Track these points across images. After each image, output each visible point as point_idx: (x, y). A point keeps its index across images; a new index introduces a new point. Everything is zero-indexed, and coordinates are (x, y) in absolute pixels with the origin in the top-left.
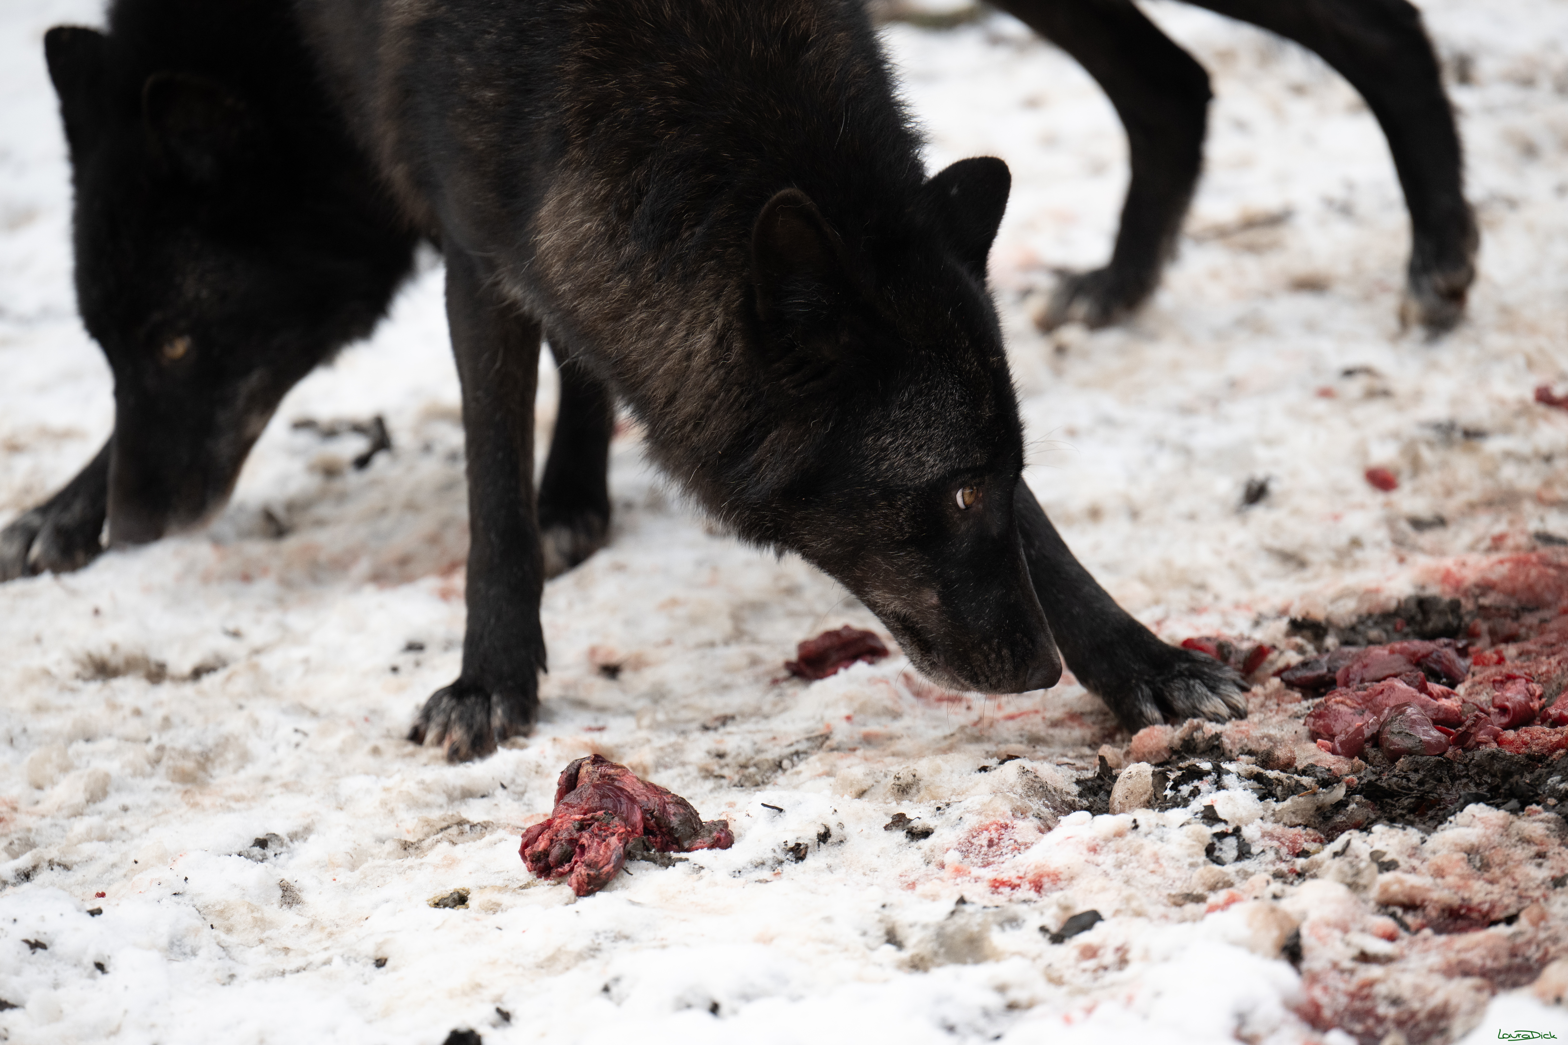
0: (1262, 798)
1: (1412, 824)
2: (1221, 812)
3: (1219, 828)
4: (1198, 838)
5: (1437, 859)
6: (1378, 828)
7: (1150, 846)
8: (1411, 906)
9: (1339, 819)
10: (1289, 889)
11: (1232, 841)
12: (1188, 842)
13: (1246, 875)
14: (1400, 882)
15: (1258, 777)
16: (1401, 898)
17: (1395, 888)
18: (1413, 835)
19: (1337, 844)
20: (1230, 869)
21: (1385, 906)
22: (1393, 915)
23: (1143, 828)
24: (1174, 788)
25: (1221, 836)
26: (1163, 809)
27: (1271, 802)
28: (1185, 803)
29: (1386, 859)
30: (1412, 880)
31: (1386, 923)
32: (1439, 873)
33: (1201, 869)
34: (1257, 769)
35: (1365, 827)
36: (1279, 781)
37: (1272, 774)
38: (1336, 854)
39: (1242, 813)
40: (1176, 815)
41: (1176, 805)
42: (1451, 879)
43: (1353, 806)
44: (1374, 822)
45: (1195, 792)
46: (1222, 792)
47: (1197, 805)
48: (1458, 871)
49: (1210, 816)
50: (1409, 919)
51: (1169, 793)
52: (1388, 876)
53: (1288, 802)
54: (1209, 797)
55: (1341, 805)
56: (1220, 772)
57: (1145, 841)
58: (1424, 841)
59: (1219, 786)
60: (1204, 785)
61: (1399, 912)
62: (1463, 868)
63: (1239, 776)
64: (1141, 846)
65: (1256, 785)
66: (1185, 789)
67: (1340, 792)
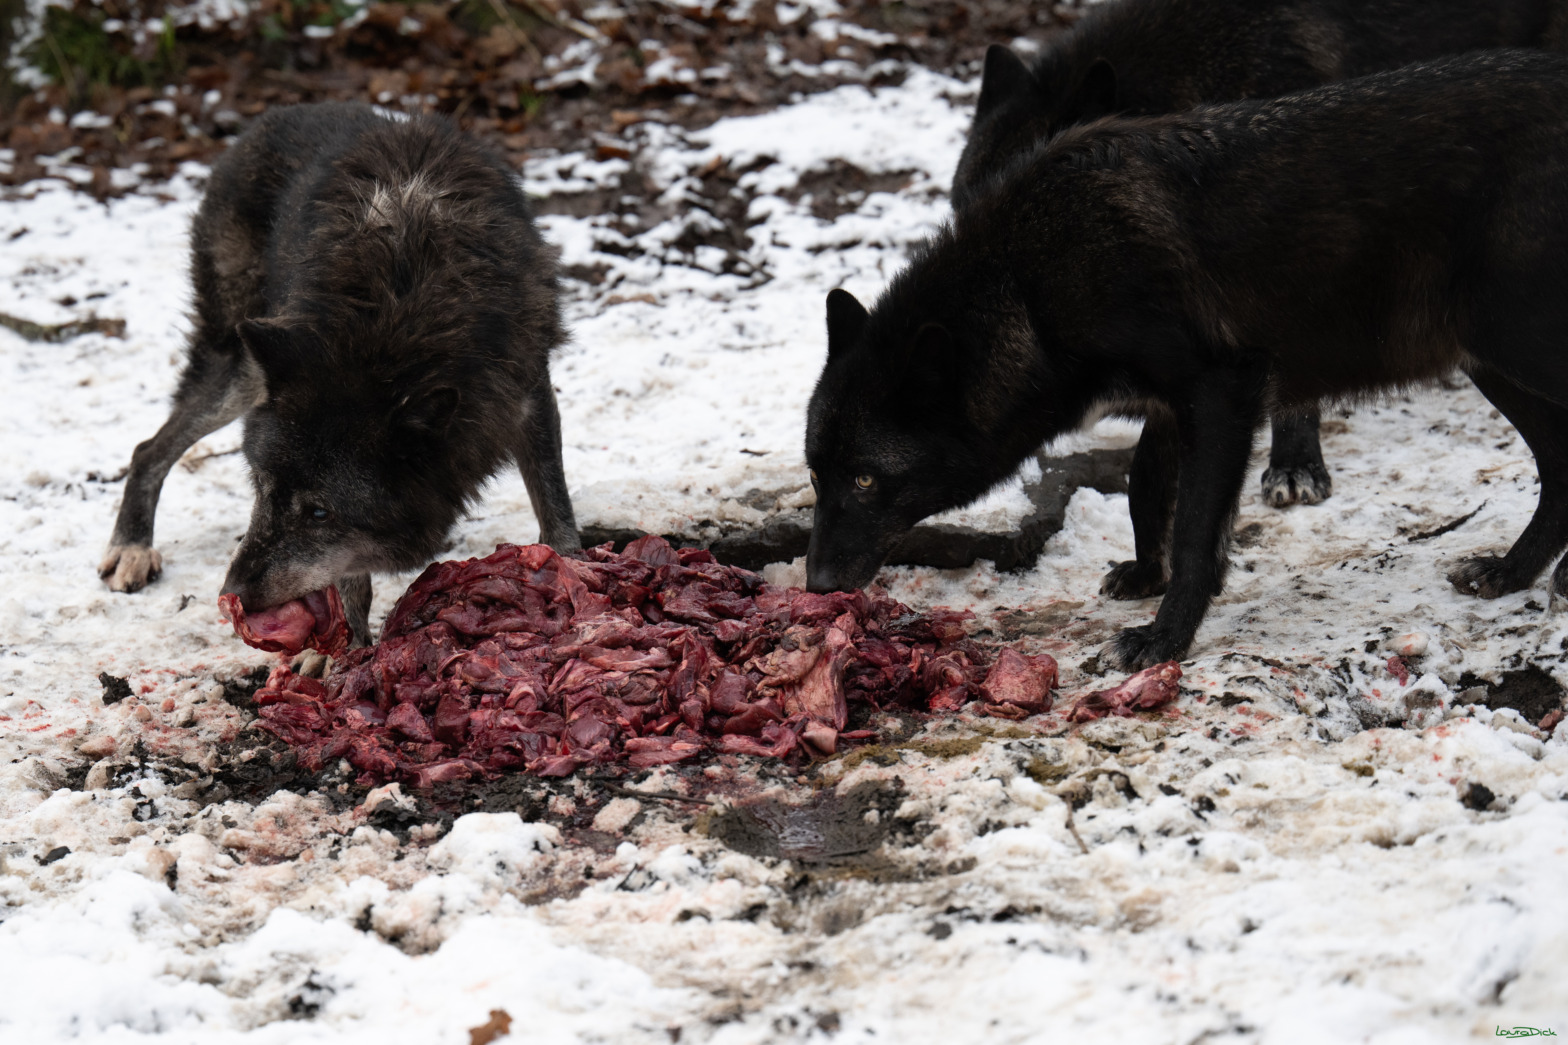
0: (166, 783)
1: (247, 800)
2: (143, 790)
3: (140, 800)
4: (128, 805)
5: (258, 821)
6: (228, 803)
7: (101, 810)
8: (242, 848)
9: (208, 795)
10: (175, 837)
11: (147, 808)
12: (123, 808)
13: (153, 827)
14: (236, 834)
15: (165, 771)
16: (236, 843)
17: (233, 838)
18: (247, 806)
19: (205, 812)
20: (144, 823)
21: (228, 849)
22: (231, 854)
23: (98, 799)
24: (118, 776)
25: (142, 805)
26: (111, 788)
27: (171, 786)
28: (123, 785)
29: (231, 820)
30: (243, 833)
31: (226, 859)
32: (259, 829)
33: (129, 824)
34: (165, 766)
35: (221, 802)
36: (177, 774)
37: (174, 769)
38: (204, 817)
39: (155, 792)
40: (118, 792)
41: (118, 786)
42: (265, 833)
43: (216, 788)
44: (226, 798)
45: (129, 779)
46: (145, 780)
47: (130, 786)
48: (269, 828)
49: (136, 793)
50: (240, 856)
51: (115, 779)
52: (230, 831)
53: (180, 786)
54: (138, 782)
55: (210, 788)
56: (144, 768)
57: (99, 807)
58: (252, 810)
59: (143, 776)
60: (135, 775)
61: (234, 851)
62: (272, 827)
63: (155, 770)
64: (96, 810)
65: (164, 775)
66: (124, 777)
67: (210, 780)
